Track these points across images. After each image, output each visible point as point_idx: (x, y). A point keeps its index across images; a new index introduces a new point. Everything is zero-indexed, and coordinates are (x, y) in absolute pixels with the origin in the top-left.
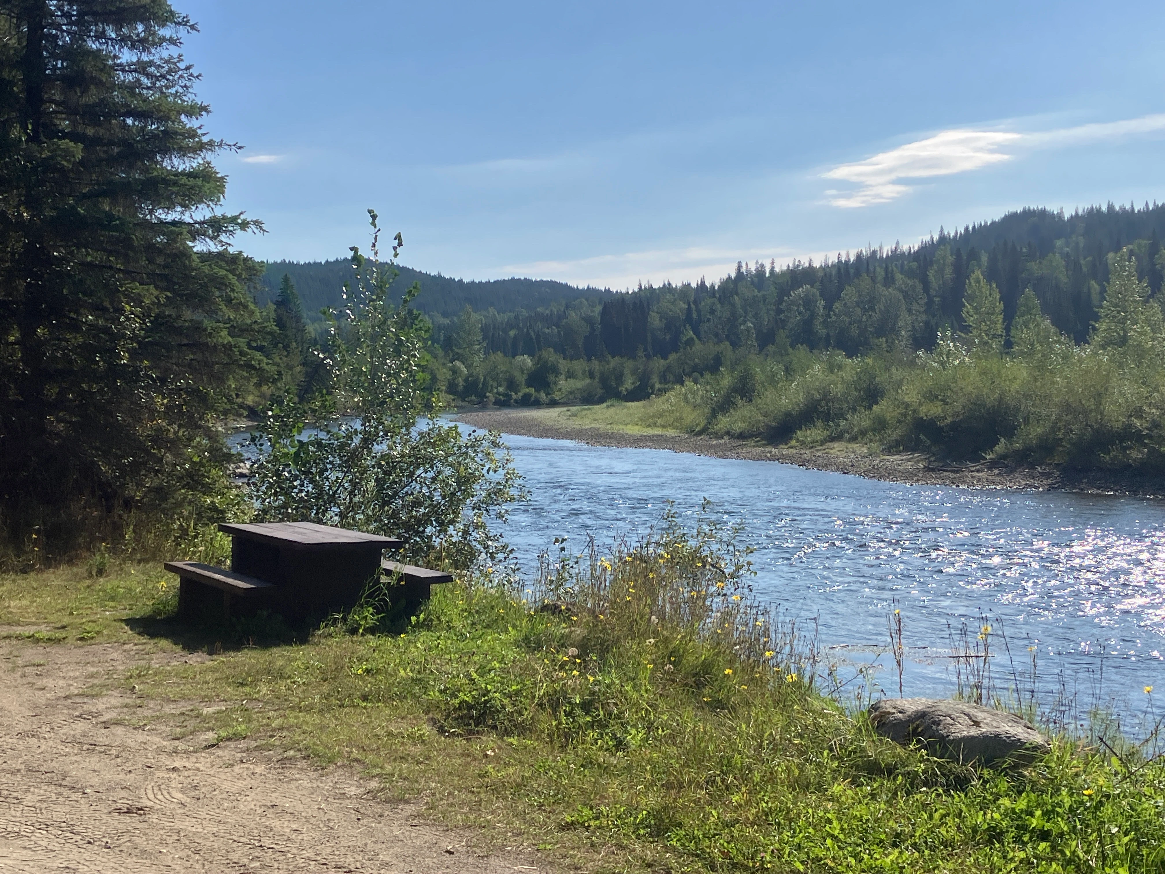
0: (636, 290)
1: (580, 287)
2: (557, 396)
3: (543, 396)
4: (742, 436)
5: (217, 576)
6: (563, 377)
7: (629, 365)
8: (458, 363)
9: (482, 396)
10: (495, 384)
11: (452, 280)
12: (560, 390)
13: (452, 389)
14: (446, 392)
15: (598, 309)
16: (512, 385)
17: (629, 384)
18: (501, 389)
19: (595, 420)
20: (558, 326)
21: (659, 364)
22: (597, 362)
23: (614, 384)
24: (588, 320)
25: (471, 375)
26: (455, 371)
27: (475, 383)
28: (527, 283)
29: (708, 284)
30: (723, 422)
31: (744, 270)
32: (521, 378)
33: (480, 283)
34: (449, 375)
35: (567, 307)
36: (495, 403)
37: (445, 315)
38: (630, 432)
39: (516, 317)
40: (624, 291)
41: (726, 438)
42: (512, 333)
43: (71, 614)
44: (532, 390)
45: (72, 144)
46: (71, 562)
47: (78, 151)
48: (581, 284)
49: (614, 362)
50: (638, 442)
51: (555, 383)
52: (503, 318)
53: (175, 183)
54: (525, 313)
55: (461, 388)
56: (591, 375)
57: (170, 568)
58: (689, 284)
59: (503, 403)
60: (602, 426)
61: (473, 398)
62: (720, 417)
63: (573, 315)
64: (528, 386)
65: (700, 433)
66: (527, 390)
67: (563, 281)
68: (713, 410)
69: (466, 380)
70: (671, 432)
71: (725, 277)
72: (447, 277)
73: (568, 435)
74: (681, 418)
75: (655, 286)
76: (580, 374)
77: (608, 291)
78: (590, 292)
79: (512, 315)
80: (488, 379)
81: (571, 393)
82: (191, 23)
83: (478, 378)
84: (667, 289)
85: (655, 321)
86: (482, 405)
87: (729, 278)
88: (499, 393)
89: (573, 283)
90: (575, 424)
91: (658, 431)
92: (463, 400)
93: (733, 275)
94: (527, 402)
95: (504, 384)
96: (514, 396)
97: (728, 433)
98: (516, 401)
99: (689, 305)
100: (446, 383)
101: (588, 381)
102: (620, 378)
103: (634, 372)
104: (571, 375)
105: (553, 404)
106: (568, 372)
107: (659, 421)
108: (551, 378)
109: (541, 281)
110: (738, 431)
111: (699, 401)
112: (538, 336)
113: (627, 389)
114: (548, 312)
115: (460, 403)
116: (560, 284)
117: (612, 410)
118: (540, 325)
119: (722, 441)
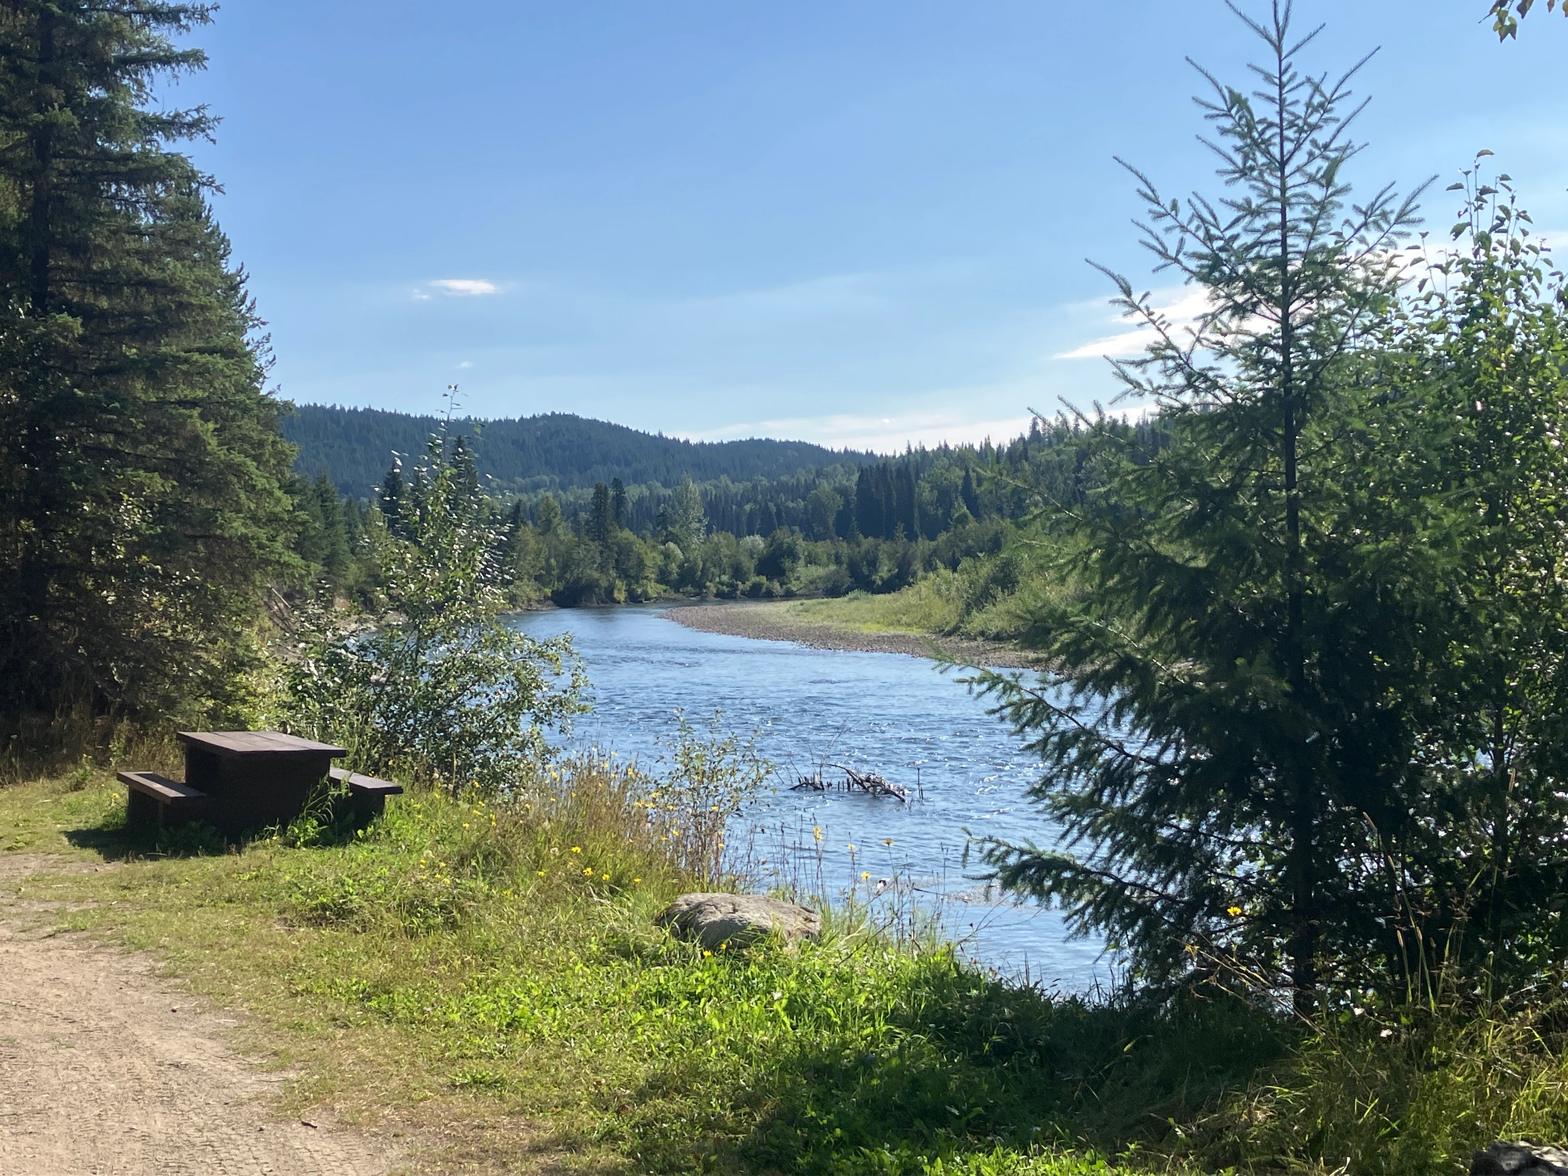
0: (904, 453)
1: (836, 450)
2: (794, 586)
3: (776, 586)
4: (998, 638)
5: (157, 786)
6: (802, 562)
7: (885, 546)
8: (671, 545)
9: (700, 586)
10: (716, 571)
11: (676, 441)
12: (798, 579)
13: (663, 577)
14: (657, 582)
15: (856, 477)
16: (738, 573)
17: (884, 571)
18: (725, 578)
19: (830, 617)
20: (804, 500)
21: (923, 546)
22: (845, 544)
23: (865, 570)
24: (842, 491)
25: (687, 560)
26: (667, 556)
27: (692, 570)
28: (769, 443)
29: (994, 446)
30: (978, 620)
31: (1040, 427)
32: (749, 565)
33: (711, 444)
34: (660, 560)
35: (819, 474)
36: (717, 595)
37: (666, 485)
38: (866, 631)
39: (754, 487)
40: (890, 454)
41: (980, 639)
42: (747, 507)
43: (17, 825)
44: (763, 579)
45: (70, 319)
46: (52, 775)
47: (77, 325)
48: (837, 446)
49: (867, 543)
50: (873, 644)
51: (793, 570)
52: (737, 488)
53: (186, 361)
54: (765, 482)
55: (675, 576)
56: (838, 560)
57: (122, 779)
58: (972, 446)
59: (726, 596)
60: (835, 625)
61: (689, 588)
62: (974, 612)
63: (825, 486)
64: (759, 573)
65: (949, 634)
66: (757, 579)
67: (815, 443)
68: (968, 605)
69: (681, 567)
70: (915, 632)
71: (1016, 437)
72: (670, 437)
73: (791, 637)
74: (930, 615)
75: (928, 449)
76: (825, 559)
77: (870, 455)
78: (850, 455)
79: (749, 485)
80: (708, 564)
81: (811, 583)
82: (217, 183)
83: (696, 564)
84: (944, 451)
85: (925, 492)
86: (701, 597)
87: (1022, 438)
88: (722, 584)
89: (826, 445)
90: (804, 621)
91: (901, 631)
92: (677, 591)
93: (1027, 435)
94: (756, 594)
95: (729, 571)
96: (741, 586)
97: (982, 634)
98: (743, 593)
99: (967, 472)
100: (656, 570)
101: (833, 567)
102: (873, 564)
103: (891, 557)
104: (811, 560)
105: (789, 595)
106: (809, 555)
107: (904, 618)
108: (787, 564)
109: (788, 442)
110: (994, 630)
111: (953, 593)
112: (779, 511)
113: (882, 578)
114: (794, 481)
115: (673, 595)
116: (811, 446)
117: (854, 604)
118: (782, 497)
119: (973, 644)
